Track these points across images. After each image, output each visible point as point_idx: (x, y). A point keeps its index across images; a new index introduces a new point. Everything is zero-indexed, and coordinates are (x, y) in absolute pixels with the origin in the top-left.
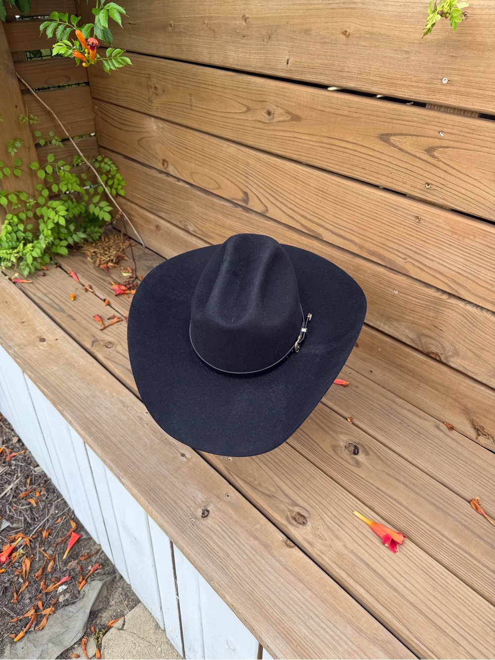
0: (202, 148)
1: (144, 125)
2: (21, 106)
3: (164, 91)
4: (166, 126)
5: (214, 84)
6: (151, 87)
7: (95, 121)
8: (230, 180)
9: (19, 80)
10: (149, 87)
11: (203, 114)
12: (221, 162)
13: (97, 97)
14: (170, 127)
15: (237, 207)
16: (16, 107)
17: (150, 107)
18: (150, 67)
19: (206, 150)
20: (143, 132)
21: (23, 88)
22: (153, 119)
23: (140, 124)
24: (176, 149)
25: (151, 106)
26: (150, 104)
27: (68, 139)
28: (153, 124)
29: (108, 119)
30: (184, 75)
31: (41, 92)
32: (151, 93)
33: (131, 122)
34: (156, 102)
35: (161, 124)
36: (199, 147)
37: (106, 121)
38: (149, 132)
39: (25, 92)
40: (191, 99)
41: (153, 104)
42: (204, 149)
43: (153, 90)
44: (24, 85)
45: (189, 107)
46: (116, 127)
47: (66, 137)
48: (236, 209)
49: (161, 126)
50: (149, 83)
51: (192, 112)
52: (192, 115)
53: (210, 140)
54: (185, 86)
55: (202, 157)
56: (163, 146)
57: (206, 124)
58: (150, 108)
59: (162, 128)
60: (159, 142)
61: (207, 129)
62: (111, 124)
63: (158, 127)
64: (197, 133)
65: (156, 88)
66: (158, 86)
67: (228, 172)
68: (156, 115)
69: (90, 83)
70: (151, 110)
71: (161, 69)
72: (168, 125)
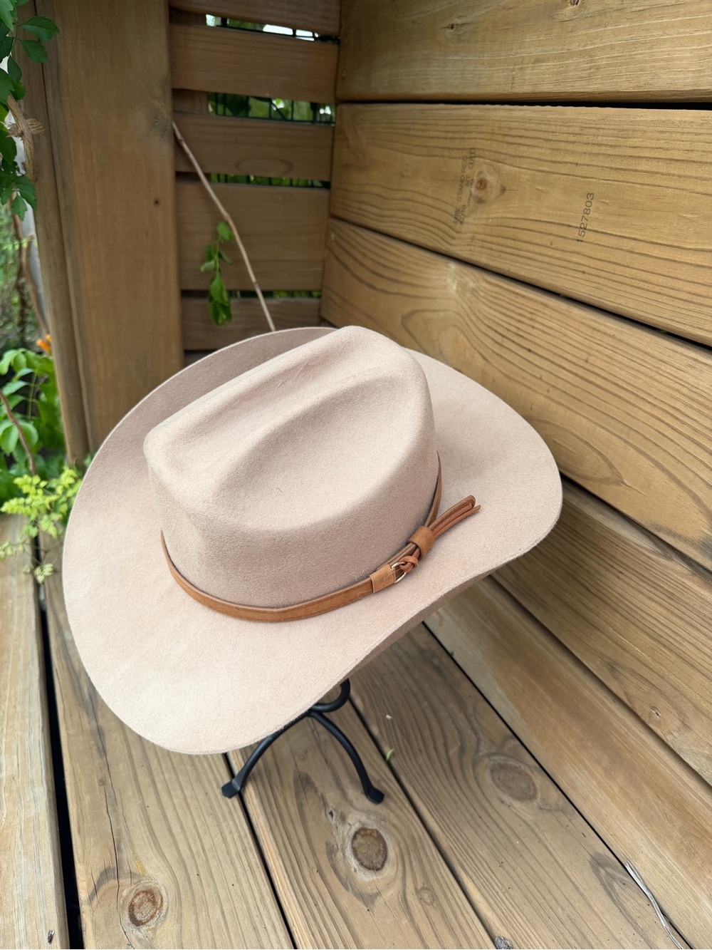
0: (585, 356)
1: (427, 279)
2: (168, 202)
3: (503, 190)
4: (485, 285)
5: (694, 156)
6: (470, 183)
7: (324, 266)
8: (664, 470)
9: (177, 144)
10: (464, 182)
11: (618, 257)
12: (648, 408)
13: (341, 213)
14: (496, 289)
15: (670, 559)
16: (157, 202)
17: (454, 234)
18: (479, 129)
19: (598, 363)
20: (421, 297)
21: (184, 168)
22: (453, 266)
23: (419, 277)
24: (497, 349)
25: (458, 232)
26: (458, 227)
27: (254, 294)
28: (449, 280)
29: (350, 262)
30: (584, 139)
31: (222, 186)
32: (465, 197)
33: (398, 271)
34: (474, 222)
35: (473, 279)
36: (574, 351)
37: (346, 267)
38: (434, 298)
39: (185, 176)
40: (587, 211)
41: (464, 228)
42: (591, 359)
43: (473, 190)
44: (190, 162)
45: (574, 233)
46: (361, 281)
47: (249, 288)
48: (663, 561)
49: (472, 284)
50: (468, 172)
51: (580, 247)
52: (575, 258)
53: (624, 338)
54: (578, 171)
55: (578, 381)
56: (461, 337)
57: (623, 287)
58: (453, 238)
59: (473, 291)
60: (455, 326)
61: (622, 301)
62: (354, 275)
63: (462, 286)
64: (576, 311)
65: (482, 184)
66: (489, 178)
67: (665, 444)
68: (464, 254)
69: (334, 185)
70: (453, 242)
71: (511, 129)
72: (490, 283)
